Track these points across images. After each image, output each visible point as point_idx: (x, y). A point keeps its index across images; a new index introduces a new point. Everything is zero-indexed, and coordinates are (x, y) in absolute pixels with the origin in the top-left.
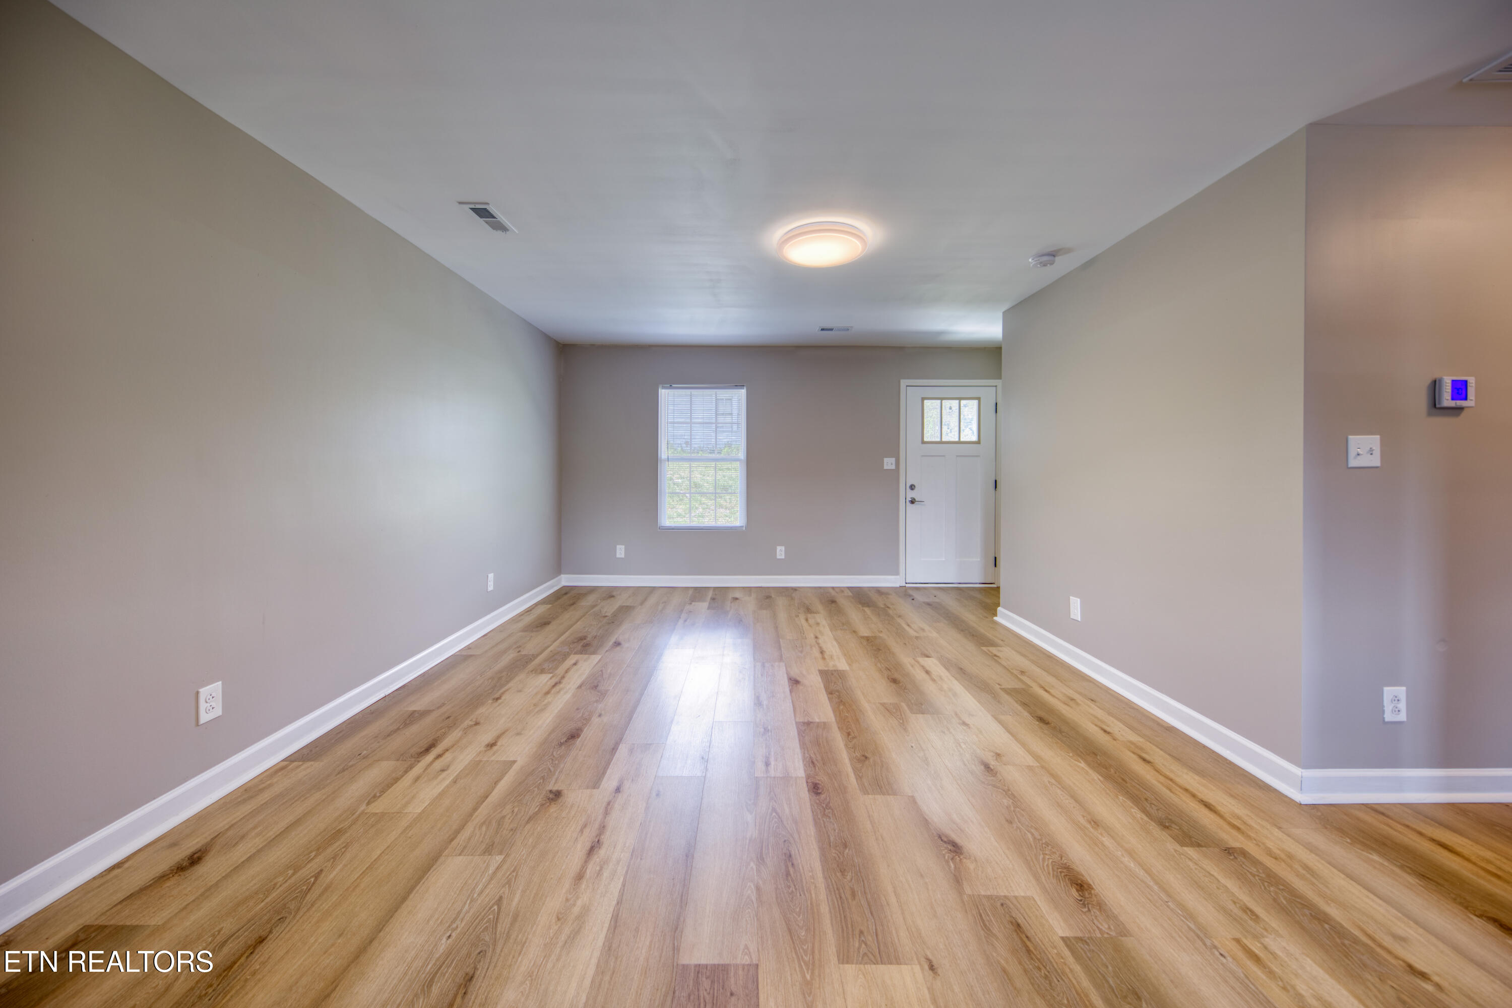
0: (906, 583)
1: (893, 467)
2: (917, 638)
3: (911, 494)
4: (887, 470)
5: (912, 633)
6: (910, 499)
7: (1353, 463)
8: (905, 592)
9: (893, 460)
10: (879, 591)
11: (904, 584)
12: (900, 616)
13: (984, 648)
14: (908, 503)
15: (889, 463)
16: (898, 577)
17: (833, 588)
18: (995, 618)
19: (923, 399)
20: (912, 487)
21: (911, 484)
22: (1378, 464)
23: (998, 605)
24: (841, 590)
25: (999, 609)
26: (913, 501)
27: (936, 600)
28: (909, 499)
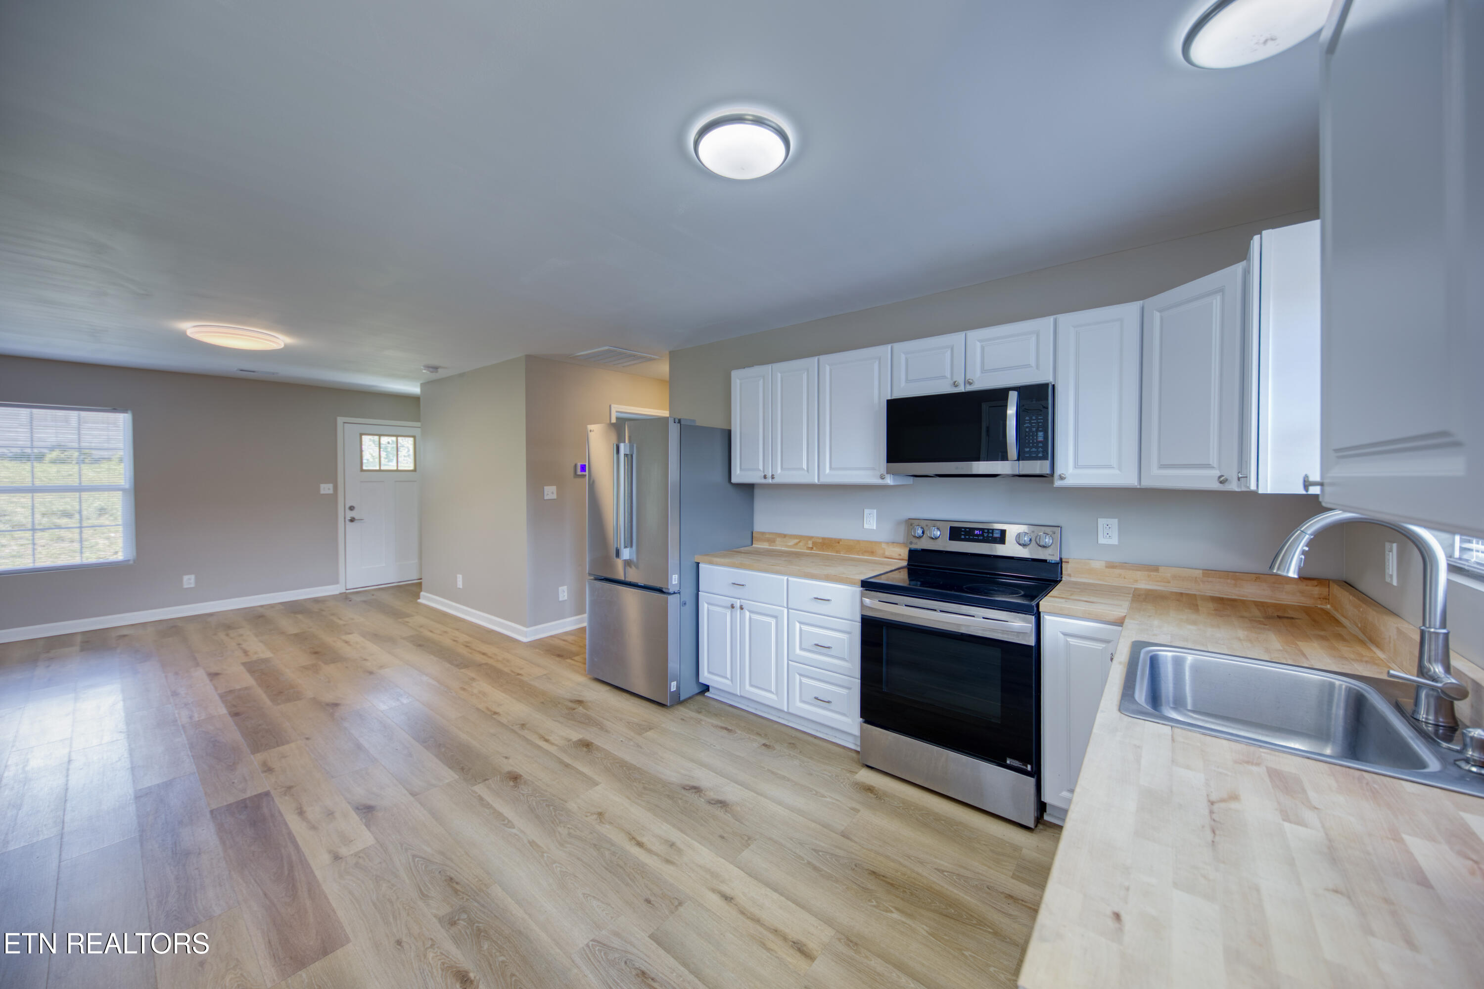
0: (347, 590)
1: (331, 492)
2: (344, 625)
3: (350, 514)
4: (323, 494)
5: (341, 622)
6: (350, 518)
7: (546, 498)
8: (346, 597)
9: (331, 486)
10: (316, 600)
11: (344, 591)
12: (333, 614)
13: (400, 620)
14: (347, 522)
15: (326, 489)
16: (338, 585)
17: (262, 606)
18: (419, 601)
19: (361, 435)
20: (352, 508)
21: (351, 505)
22: (555, 498)
23: (421, 591)
24: (272, 606)
25: (422, 593)
26: (352, 520)
27: (374, 597)
28: (348, 518)
